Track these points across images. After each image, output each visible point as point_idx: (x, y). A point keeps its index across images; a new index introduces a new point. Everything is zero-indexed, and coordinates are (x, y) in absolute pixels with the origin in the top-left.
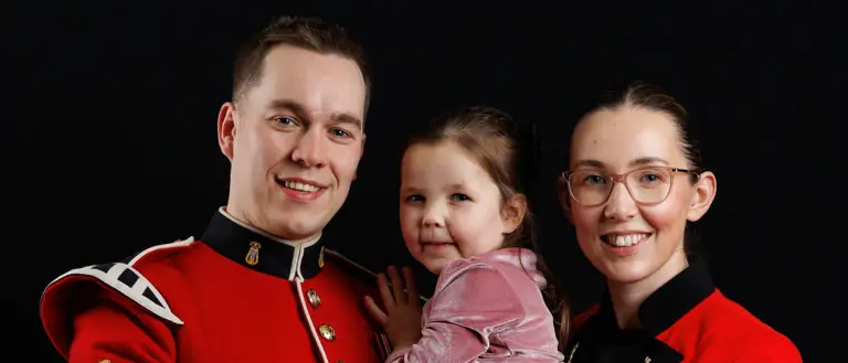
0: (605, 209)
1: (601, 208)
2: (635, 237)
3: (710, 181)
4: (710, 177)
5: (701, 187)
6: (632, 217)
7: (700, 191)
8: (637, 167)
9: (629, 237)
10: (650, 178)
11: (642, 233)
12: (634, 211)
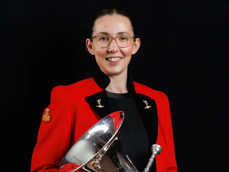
0: (108, 49)
1: (107, 49)
2: (118, 58)
3: (138, 41)
4: (138, 40)
5: (136, 43)
6: (117, 51)
7: (135, 45)
8: (119, 35)
9: (116, 58)
10: (123, 39)
11: (120, 57)
12: (118, 50)
